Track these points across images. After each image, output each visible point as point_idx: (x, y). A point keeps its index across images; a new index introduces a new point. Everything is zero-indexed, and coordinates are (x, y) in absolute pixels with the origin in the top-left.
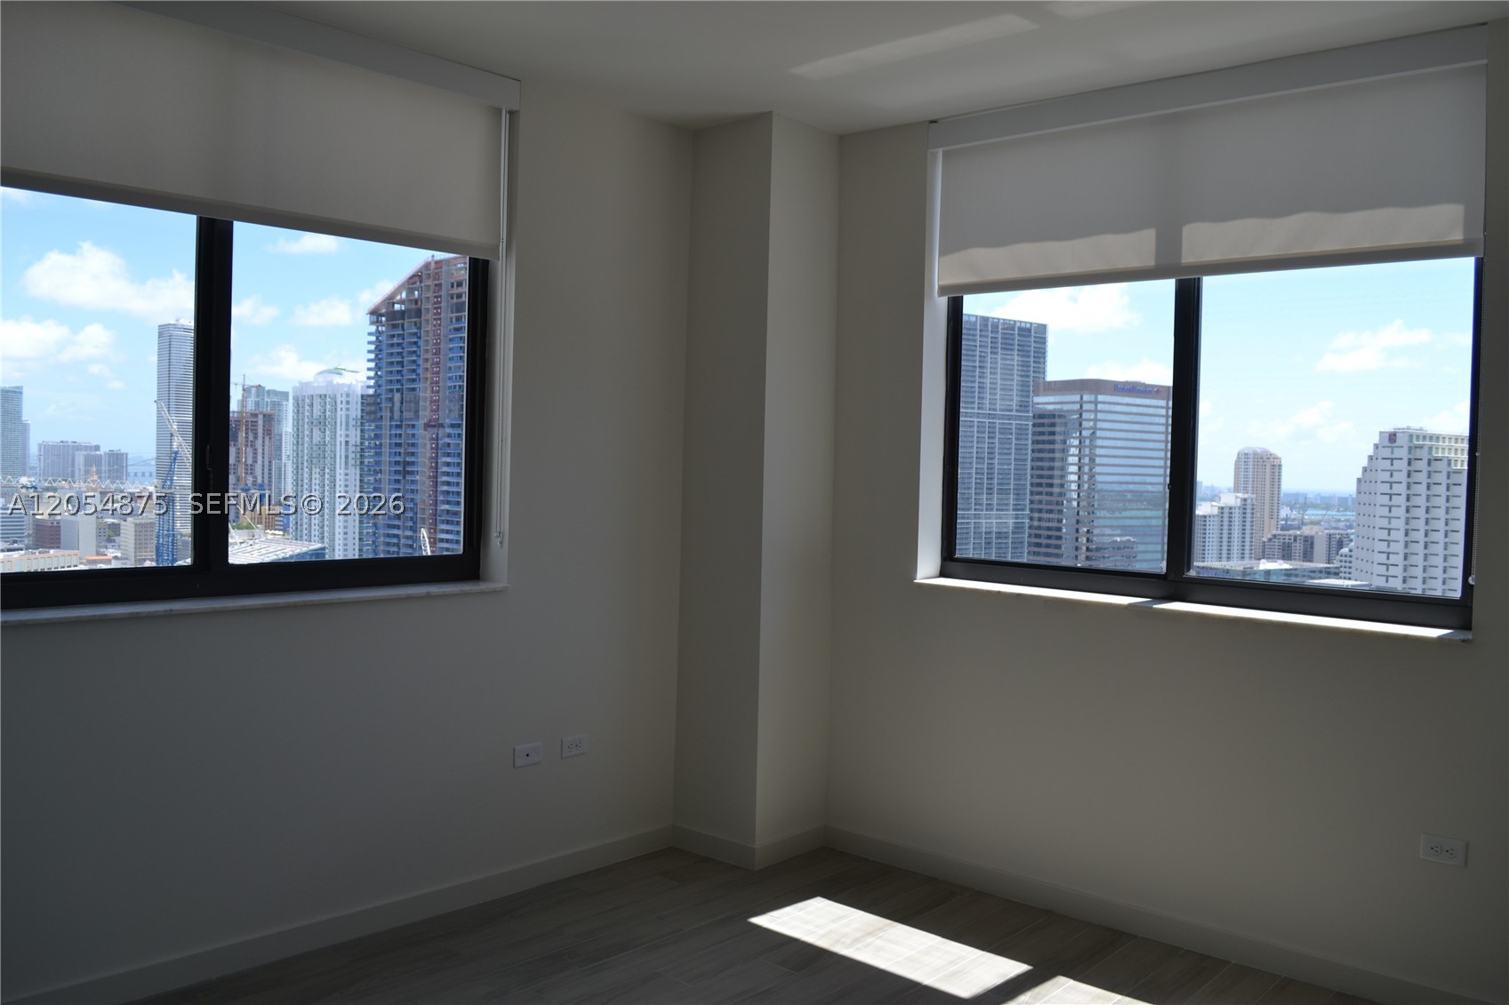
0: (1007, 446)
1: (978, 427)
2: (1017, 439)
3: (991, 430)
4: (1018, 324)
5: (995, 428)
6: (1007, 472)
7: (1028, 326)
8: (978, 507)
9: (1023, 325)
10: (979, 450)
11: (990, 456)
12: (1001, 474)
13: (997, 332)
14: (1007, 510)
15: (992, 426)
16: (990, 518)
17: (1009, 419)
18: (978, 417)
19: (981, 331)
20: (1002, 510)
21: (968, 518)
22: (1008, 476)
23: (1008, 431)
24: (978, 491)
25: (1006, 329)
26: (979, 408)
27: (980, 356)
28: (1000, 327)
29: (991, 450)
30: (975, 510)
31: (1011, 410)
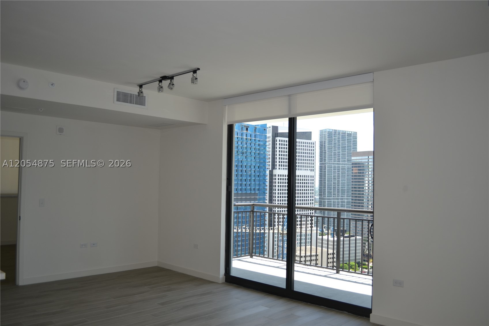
0: (344, 174)
1: (334, 168)
2: (347, 172)
3: (338, 169)
4: (347, 132)
5: (340, 168)
6: (344, 183)
7: (350, 133)
8: (334, 196)
9: (349, 132)
10: (334, 176)
11: (338, 178)
12: (342, 184)
13: (340, 135)
14: (345, 196)
15: (339, 167)
16: (338, 199)
17: (344, 165)
18: (334, 164)
19: (334, 134)
20: (343, 197)
21: (331, 199)
22: (344, 185)
23: (344, 169)
24: (334, 190)
25: (343, 134)
26: (334, 161)
27: (334, 143)
28: (341, 133)
29: (338, 176)
30: (333, 196)
31: (345, 162)
